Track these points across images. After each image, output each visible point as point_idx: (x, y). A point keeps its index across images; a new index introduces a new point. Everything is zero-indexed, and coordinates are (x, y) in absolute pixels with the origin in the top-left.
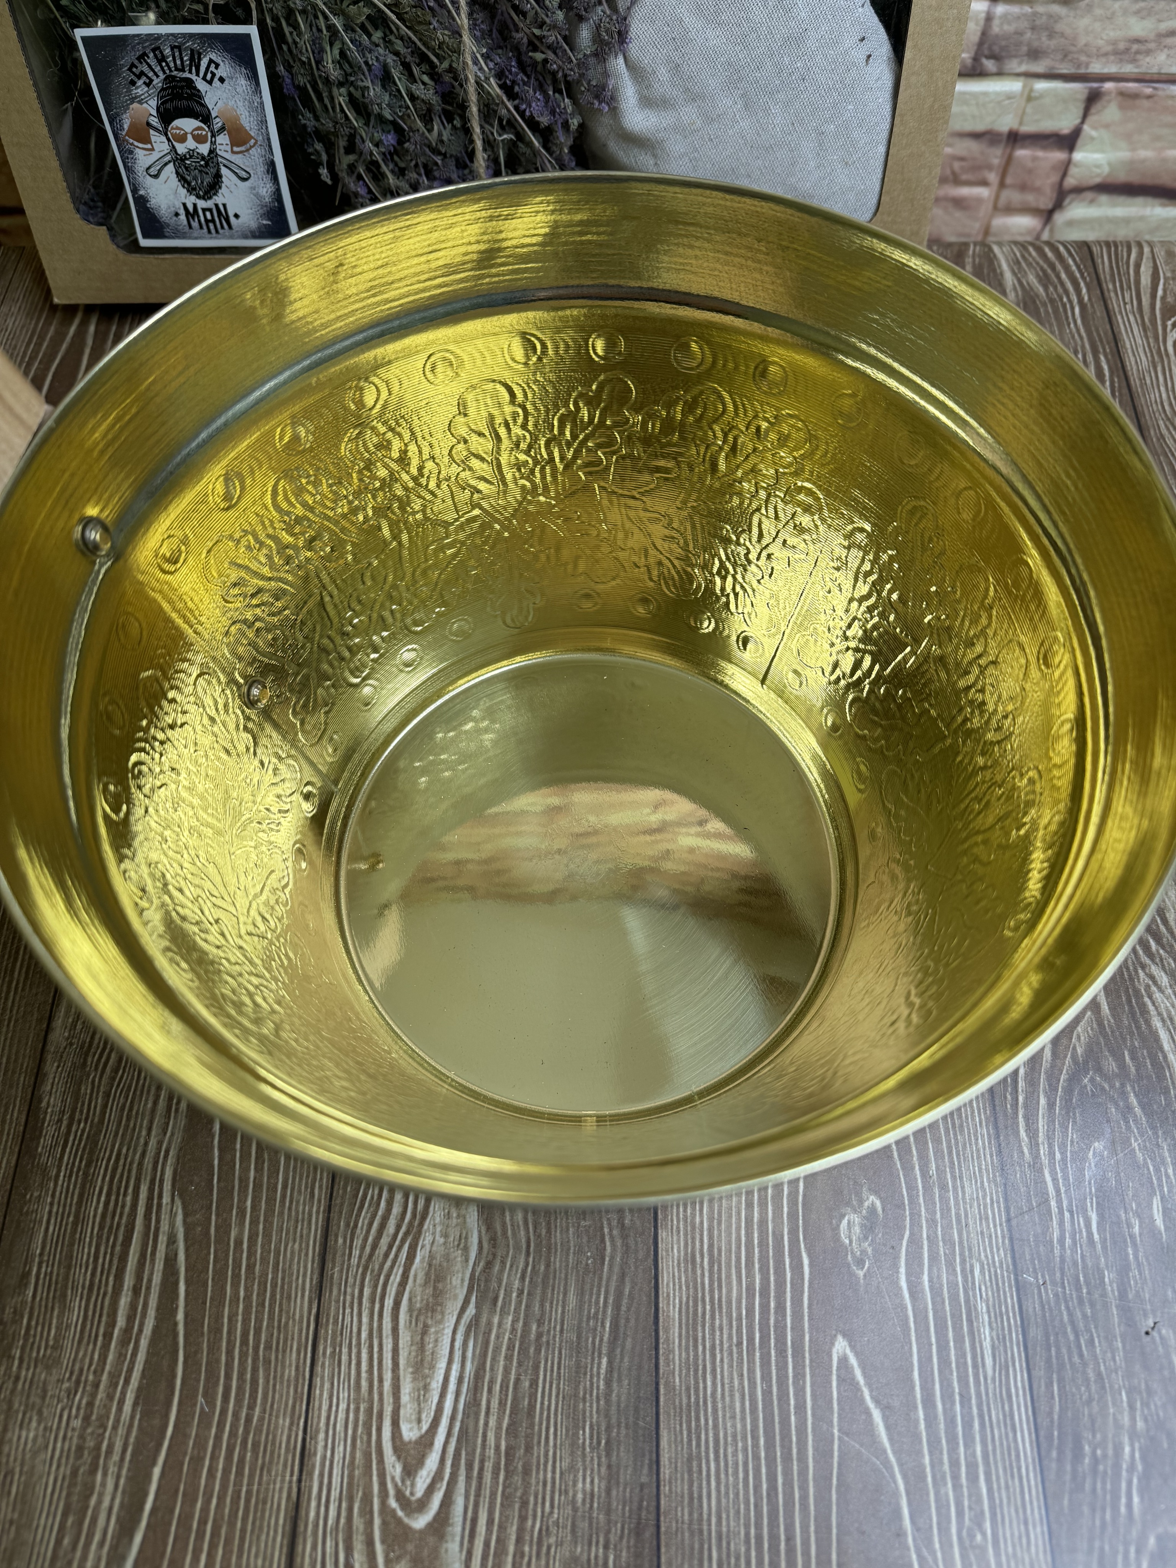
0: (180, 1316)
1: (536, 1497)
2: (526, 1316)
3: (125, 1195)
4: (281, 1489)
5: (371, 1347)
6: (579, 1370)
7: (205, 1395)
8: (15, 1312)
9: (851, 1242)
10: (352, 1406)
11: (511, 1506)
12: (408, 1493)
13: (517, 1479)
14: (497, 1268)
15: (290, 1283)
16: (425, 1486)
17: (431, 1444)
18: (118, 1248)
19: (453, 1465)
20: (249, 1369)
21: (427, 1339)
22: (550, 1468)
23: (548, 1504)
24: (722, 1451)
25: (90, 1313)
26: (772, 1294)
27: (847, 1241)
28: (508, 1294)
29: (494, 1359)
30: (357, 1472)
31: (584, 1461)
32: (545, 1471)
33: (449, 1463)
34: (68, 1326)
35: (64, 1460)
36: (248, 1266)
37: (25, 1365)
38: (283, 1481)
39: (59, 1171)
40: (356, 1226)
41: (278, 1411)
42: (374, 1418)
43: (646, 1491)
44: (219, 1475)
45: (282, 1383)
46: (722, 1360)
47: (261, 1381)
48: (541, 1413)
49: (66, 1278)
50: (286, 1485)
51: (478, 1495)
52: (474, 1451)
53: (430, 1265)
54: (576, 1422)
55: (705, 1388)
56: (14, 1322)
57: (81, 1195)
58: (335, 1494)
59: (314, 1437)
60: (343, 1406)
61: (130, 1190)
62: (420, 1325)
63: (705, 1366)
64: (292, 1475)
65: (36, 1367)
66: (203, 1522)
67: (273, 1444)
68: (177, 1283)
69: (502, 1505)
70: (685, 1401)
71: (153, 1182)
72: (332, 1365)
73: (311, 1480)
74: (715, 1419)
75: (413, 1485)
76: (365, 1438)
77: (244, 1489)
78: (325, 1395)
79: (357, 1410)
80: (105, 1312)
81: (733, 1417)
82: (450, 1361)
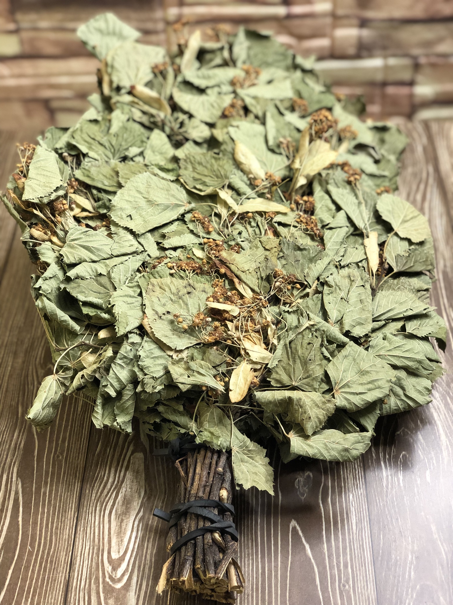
5: (99, 527)
10: (91, 547)
12: (114, 577)
15: (66, 506)
16: (121, 574)
17: (124, 560)
19: (132, 566)
20: (49, 536)
26: (266, 506)
27: (298, 487)
29: (150, 531)
30: (93, 569)
41: (61, 550)
45: (62, 540)
46: (244, 529)
51: (142, 576)
52: (141, 561)
53: (124, 499)
59: (76, 557)
62: (120, 519)
64: (66, 570)
67: (59, 561)
68: (19, 507)
69: (152, 579)
71: (9, 473)
73: (75, 573)
75: (116, 574)
76: (96, 558)
77: (47, 576)
79: (93, 549)
81: (248, 548)
82: (132, 531)
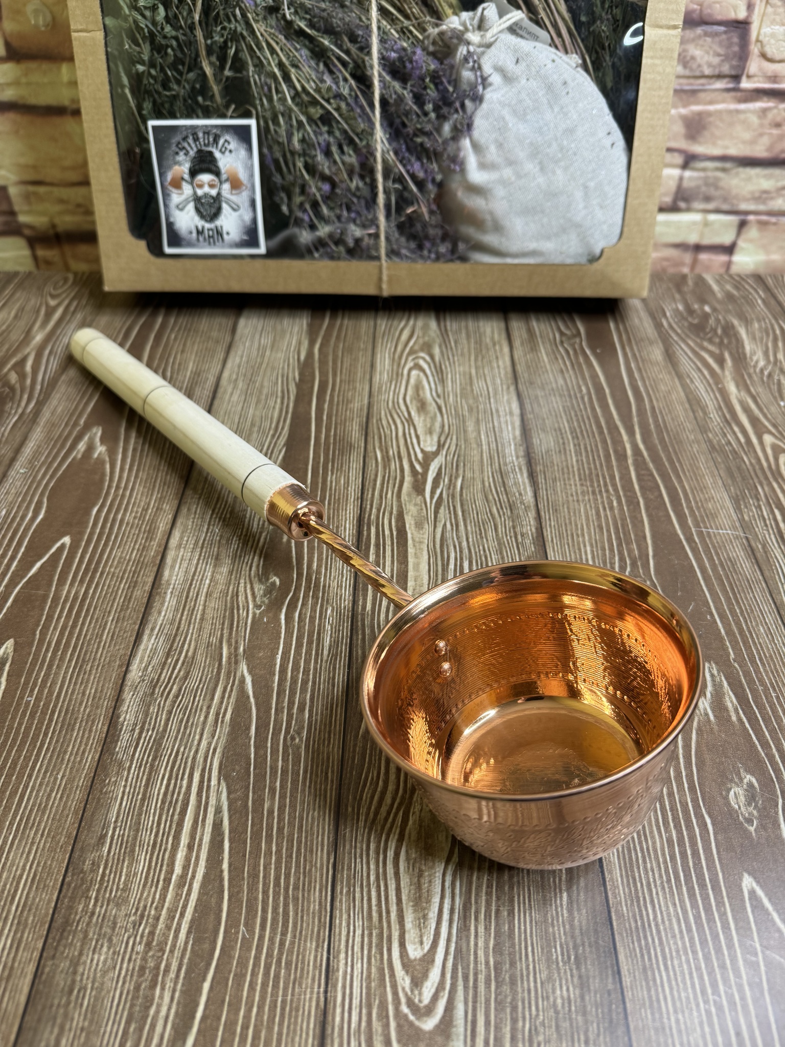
0: (225, 866)
1: (523, 1003)
3: (182, 779)
4: (311, 999)
5: (378, 887)
7: (246, 925)
8: (93, 864)
9: (740, 808)
10: (366, 932)
11: (503, 1010)
12: (416, 1001)
13: (506, 989)
15: (312, 841)
16: (431, 994)
17: (433, 961)
18: (176, 817)
19: (452, 978)
20: (281, 904)
21: (422, 881)
22: (531, 979)
23: (533, 1008)
24: (669, 963)
25: (153, 864)
26: (687, 844)
27: (736, 807)
29: (477, 895)
30: (373, 984)
31: (559, 973)
32: (528, 981)
33: (448, 976)
34: (135, 874)
35: (129, 977)
36: (278, 828)
37: (99, 904)
38: (312, 993)
39: (131, 764)
40: (361, 798)
41: (306, 937)
42: (383, 941)
43: (613, 996)
44: (258, 988)
45: (308, 915)
46: (657, 893)
47: (291, 913)
48: (520, 936)
49: (135, 838)
50: (315, 996)
51: (475, 1002)
52: (468, 965)
53: (420, 826)
54: (548, 942)
55: (648, 915)
56: (92, 871)
57: (148, 780)
58: (356, 1002)
59: (337, 957)
60: (359, 932)
61: (186, 776)
62: (417, 870)
63: (644, 898)
64: (319, 987)
65: (108, 905)
66: (245, 1027)
67: (303, 962)
68: (222, 841)
69: (496, 1009)
70: (633, 925)
71: (203, 770)
72: (348, 900)
73: (336, 991)
74: (660, 939)
75: (420, 994)
76: (378, 957)
77: (280, 999)
78: (344, 924)
79: (370, 935)
80: (165, 863)
81: (674, 936)
82: (442, 897)
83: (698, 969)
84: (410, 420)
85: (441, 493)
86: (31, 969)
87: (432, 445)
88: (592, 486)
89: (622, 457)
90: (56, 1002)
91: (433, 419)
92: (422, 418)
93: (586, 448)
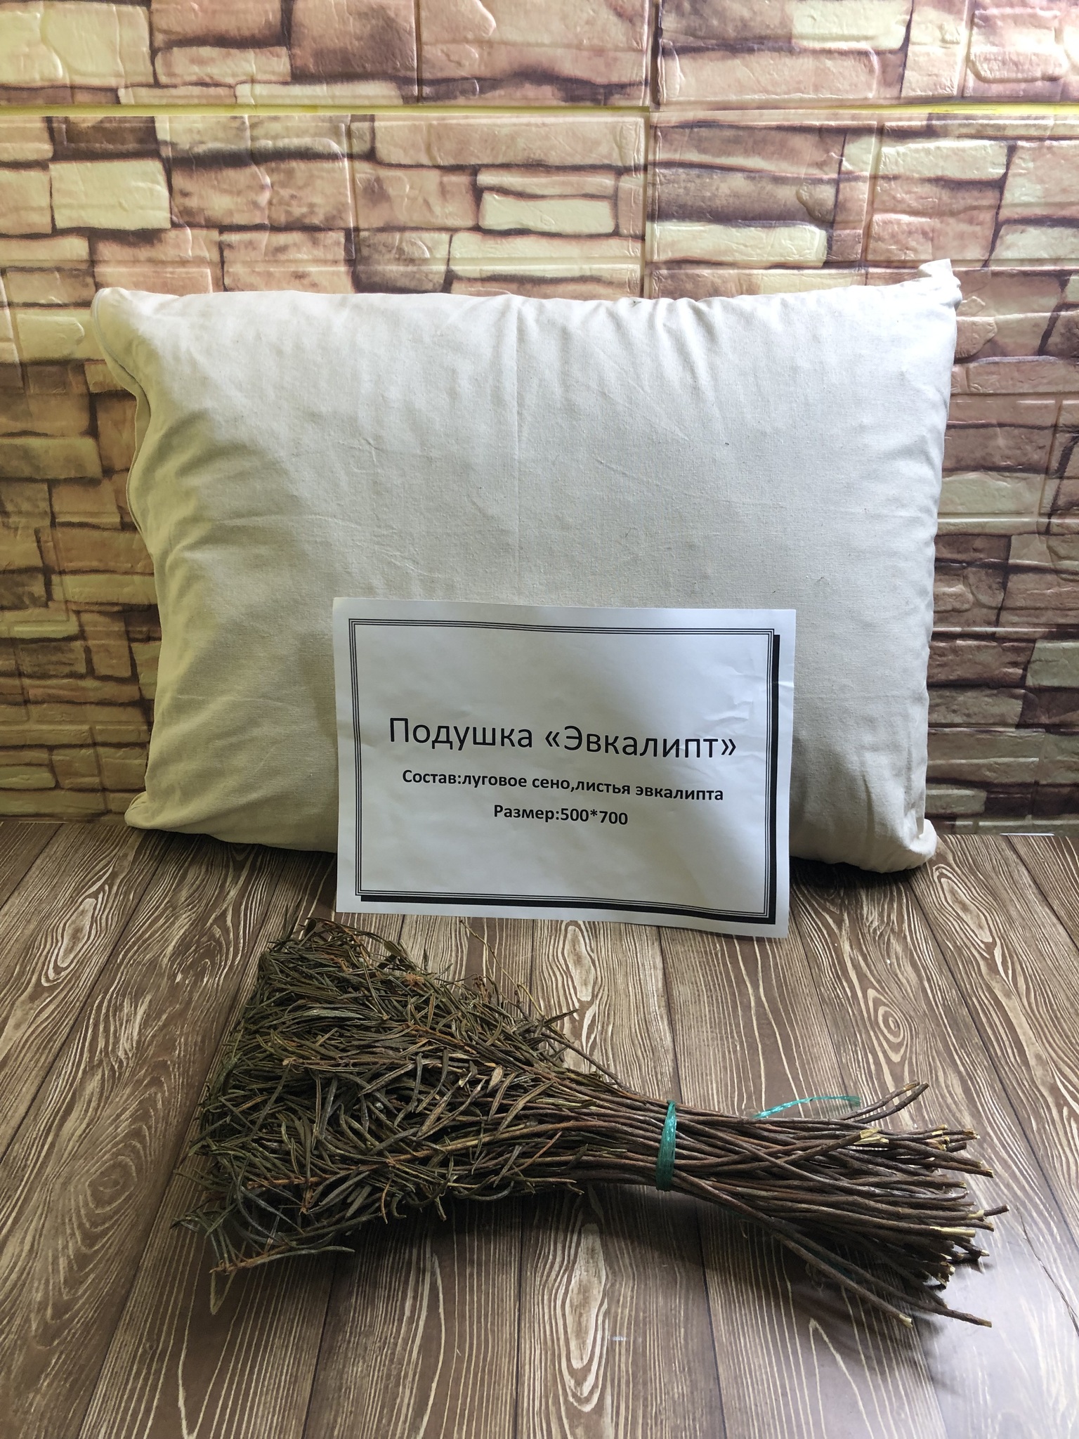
0: (441, 1310)
1: (652, 1394)
2: (636, 1309)
4: (507, 1392)
6: (669, 1335)
7: (459, 1348)
8: (345, 1312)
11: (638, 1398)
13: (640, 1387)
14: (618, 1286)
18: (403, 1278)
21: (582, 1320)
22: (658, 1381)
23: (659, 1399)
25: (390, 1308)
28: (625, 1297)
31: (677, 1379)
32: (655, 1384)
33: (601, 1379)
34: (378, 1317)
35: (380, 1380)
36: (478, 1287)
37: (353, 1336)
38: (507, 1389)
40: (537, 1268)
42: (556, 1357)
44: (470, 1384)
47: (490, 1340)
48: (650, 1351)
49: (375, 1294)
54: (670, 1361)
58: (537, 1395)
60: (538, 1352)
61: (407, 1252)
65: (359, 1336)
66: (463, 1410)
70: (729, 1349)
72: (530, 1332)
74: (748, 1358)
78: (527, 1346)
80: (398, 1307)
83: (773, 1376)
84: (568, 972)
85: (595, 1038)
86: (310, 1377)
87: (587, 995)
88: (721, 1033)
89: (747, 1008)
90: (331, 1397)
91: (588, 972)
92: (578, 971)
93: (717, 1000)
